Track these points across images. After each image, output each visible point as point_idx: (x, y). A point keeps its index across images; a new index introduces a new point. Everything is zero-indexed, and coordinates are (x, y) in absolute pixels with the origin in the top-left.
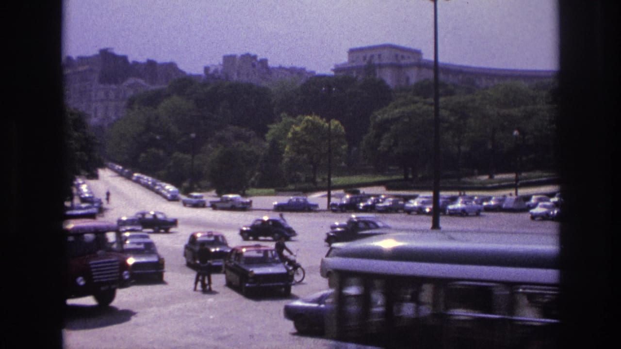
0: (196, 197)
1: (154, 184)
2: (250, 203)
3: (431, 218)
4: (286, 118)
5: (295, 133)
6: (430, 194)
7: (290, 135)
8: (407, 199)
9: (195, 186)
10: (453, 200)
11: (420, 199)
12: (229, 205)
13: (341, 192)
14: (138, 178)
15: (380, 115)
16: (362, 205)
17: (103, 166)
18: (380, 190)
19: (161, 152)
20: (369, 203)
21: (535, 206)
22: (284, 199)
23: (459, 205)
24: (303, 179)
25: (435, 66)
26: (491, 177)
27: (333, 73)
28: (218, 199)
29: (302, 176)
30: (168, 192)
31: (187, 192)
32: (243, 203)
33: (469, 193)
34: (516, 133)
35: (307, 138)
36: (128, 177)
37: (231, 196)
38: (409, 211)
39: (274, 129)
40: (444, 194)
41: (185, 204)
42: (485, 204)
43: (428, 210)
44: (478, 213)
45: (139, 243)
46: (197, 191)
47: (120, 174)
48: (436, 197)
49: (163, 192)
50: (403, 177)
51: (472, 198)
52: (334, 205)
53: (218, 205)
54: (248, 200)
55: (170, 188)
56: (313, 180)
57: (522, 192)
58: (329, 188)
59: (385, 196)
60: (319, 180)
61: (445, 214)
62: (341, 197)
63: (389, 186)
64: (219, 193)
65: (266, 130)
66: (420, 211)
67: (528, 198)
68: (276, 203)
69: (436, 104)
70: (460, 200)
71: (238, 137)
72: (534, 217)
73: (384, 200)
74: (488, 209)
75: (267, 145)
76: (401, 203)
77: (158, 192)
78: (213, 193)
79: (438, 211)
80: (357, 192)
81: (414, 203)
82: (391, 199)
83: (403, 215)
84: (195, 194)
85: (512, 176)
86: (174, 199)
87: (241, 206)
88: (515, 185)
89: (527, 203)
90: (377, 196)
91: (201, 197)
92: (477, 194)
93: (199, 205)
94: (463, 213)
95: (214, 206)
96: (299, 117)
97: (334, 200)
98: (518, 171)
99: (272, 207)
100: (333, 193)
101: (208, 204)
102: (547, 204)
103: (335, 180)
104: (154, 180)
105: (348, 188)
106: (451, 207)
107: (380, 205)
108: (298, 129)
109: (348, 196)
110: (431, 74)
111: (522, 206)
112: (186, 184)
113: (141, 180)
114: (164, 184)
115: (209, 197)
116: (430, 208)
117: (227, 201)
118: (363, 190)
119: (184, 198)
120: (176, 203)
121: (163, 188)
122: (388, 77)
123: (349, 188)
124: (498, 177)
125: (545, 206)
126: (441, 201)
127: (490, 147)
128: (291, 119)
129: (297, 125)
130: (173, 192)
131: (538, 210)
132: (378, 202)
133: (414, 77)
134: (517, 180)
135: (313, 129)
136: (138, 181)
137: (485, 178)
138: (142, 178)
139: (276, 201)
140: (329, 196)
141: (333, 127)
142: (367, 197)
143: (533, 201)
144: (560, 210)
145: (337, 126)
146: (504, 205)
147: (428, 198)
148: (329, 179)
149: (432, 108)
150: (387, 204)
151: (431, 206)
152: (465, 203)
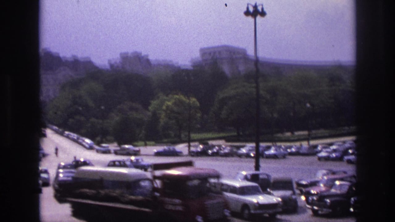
0: (104, 147)
1: (78, 139)
2: (139, 151)
3: (254, 160)
4: (162, 96)
5: (168, 107)
6: (254, 145)
7: (164, 108)
8: (239, 148)
9: (104, 140)
10: (269, 148)
11: (247, 148)
12: (125, 152)
13: (197, 143)
14: (68, 134)
15: (221, 95)
16: (210, 152)
17: (45, 127)
18: (222, 142)
19: (83, 118)
20: (215, 150)
21: (320, 151)
22: (160, 148)
23: (272, 151)
24: (173, 135)
26: (293, 133)
27: (192, 68)
28: (118, 148)
29: (172, 134)
30: (87, 143)
31: (99, 144)
32: (134, 151)
33: (279, 144)
34: (308, 105)
35: (175, 109)
36: (62, 134)
37: (127, 146)
38: (240, 156)
39: (154, 103)
40: (263, 145)
41: (98, 151)
42: (289, 150)
43: (252, 155)
44: (284, 156)
45: (68, 177)
46: (105, 143)
47: (57, 132)
48: (257, 147)
49: (84, 144)
50: (235, 134)
51: (280, 147)
52: (193, 152)
53: (118, 152)
54: (137, 149)
55: (88, 141)
56: (179, 137)
57: (313, 142)
58: (189, 141)
59: (225, 146)
60: (183, 136)
61: (263, 157)
62: (196, 146)
63: (228, 139)
64: (120, 144)
65: (149, 104)
66: (247, 156)
67: (316, 147)
68: (155, 151)
69: (257, 88)
70: (273, 148)
71: (132, 109)
72: (320, 159)
73: (224, 149)
74: (291, 154)
75: (149, 114)
76: (235, 150)
77: (80, 144)
78: (116, 144)
79: (259, 155)
80: (207, 144)
81: (244, 151)
82: (229, 148)
83: (238, 159)
84: (104, 145)
85: (305, 133)
86: (91, 148)
87: (134, 153)
88: (307, 139)
89: (316, 150)
90: (219, 146)
91: (108, 147)
92: (283, 145)
93: (107, 152)
94: (274, 157)
95: (116, 153)
96: (170, 96)
97: (192, 149)
98: (309, 130)
99: (153, 153)
100: (192, 144)
101: (112, 151)
102: (328, 150)
103: (194, 136)
104: (79, 136)
106: (267, 153)
107: (222, 152)
108: (170, 103)
109: (201, 146)
111: (312, 152)
112: (98, 139)
113: (70, 136)
114: (84, 138)
115: (113, 147)
116: (254, 154)
117: (125, 149)
118: (211, 142)
119: (97, 147)
120: (92, 151)
121: (84, 141)
123: (202, 141)
124: (297, 133)
125: (327, 152)
126: (261, 149)
127: (292, 114)
128: (165, 98)
129: (169, 101)
130: (90, 144)
131: (323, 154)
132: (221, 150)
134: (309, 135)
135: (179, 103)
136: (68, 137)
137: (288, 134)
138: (71, 135)
139: (155, 149)
140: (189, 146)
141: (191, 102)
142: (213, 146)
143: (319, 148)
144: (337, 154)
145: (194, 102)
146: (301, 151)
147: (252, 147)
148: (189, 136)
149: (254, 90)
150: (226, 151)
151: (254, 152)
152: (276, 150)
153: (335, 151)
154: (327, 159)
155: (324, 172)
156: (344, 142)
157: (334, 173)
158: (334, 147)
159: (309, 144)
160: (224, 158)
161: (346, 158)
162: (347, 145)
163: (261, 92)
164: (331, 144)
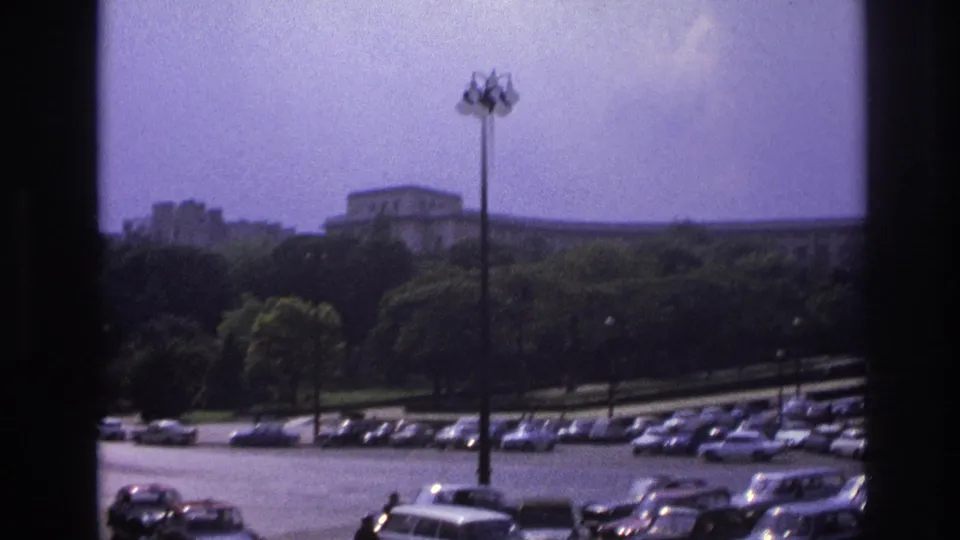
0: (111, 425)
2: (194, 434)
3: (476, 455)
4: (250, 302)
5: (263, 325)
6: (473, 418)
7: (255, 328)
8: (440, 426)
10: (512, 426)
11: (459, 426)
12: (162, 437)
13: (335, 416)
15: (395, 297)
16: (368, 436)
18: (396, 413)
20: (380, 432)
21: (640, 433)
22: (244, 428)
23: (520, 434)
24: (276, 396)
25: (483, 218)
26: (571, 388)
27: (322, 231)
28: (142, 428)
29: (276, 392)
32: (182, 434)
33: (538, 416)
34: (609, 320)
35: (282, 332)
37: (164, 423)
38: (443, 445)
39: (231, 318)
40: (498, 418)
42: (562, 432)
43: (471, 443)
44: (550, 447)
46: (114, 415)
48: (484, 425)
50: (430, 392)
51: (540, 423)
52: (325, 437)
53: (144, 437)
54: (189, 429)
56: (292, 399)
57: (621, 411)
58: (316, 410)
59: (404, 422)
60: (300, 397)
61: (498, 449)
62: (336, 423)
63: (411, 405)
64: (147, 418)
65: (220, 320)
66: (459, 444)
67: (630, 421)
68: (234, 434)
69: (484, 277)
70: (523, 426)
71: (174, 331)
72: (638, 450)
73: (403, 428)
74: (567, 439)
75: (219, 343)
76: (429, 432)
78: (137, 418)
79: (488, 444)
80: (361, 417)
81: (451, 433)
82: (413, 427)
83: (434, 452)
84: (110, 420)
85: (603, 387)
87: (180, 439)
88: (608, 402)
89: (628, 429)
90: (393, 422)
91: (119, 425)
92: (549, 417)
93: (115, 437)
94: (526, 447)
95: (138, 439)
96: (269, 300)
97: (324, 429)
98: (613, 380)
99: (228, 441)
100: (324, 417)
101: (128, 436)
102: (660, 429)
103: (328, 397)
105: (346, 410)
106: (508, 437)
107: (396, 436)
108: (268, 318)
109: (346, 423)
110: (474, 232)
111: (620, 434)
115: (131, 424)
116: (475, 441)
117: (158, 430)
118: (369, 414)
122: (410, 237)
123: (350, 410)
124: (581, 389)
125: (655, 434)
126: (493, 429)
127: (569, 344)
128: (258, 304)
129: (267, 311)
131: (646, 439)
132: (394, 431)
133: (450, 235)
134: (611, 392)
135: (290, 318)
137: (560, 392)
139: (234, 431)
140: (317, 424)
141: (322, 315)
142: (376, 423)
143: (637, 425)
144: (683, 439)
145: (328, 313)
146: (592, 433)
147: (471, 423)
148: (317, 396)
149: (477, 284)
150: (408, 433)
151: (477, 436)
152: (528, 430)
153: (674, 431)
154: (656, 450)
155: (650, 482)
156: (699, 410)
157: (674, 485)
158: (673, 422)
159: (611, 415)
160: (401, 452)
161: (703, 448)
162: (705, 417)
163: (494, 290)
164: (668, 415)
